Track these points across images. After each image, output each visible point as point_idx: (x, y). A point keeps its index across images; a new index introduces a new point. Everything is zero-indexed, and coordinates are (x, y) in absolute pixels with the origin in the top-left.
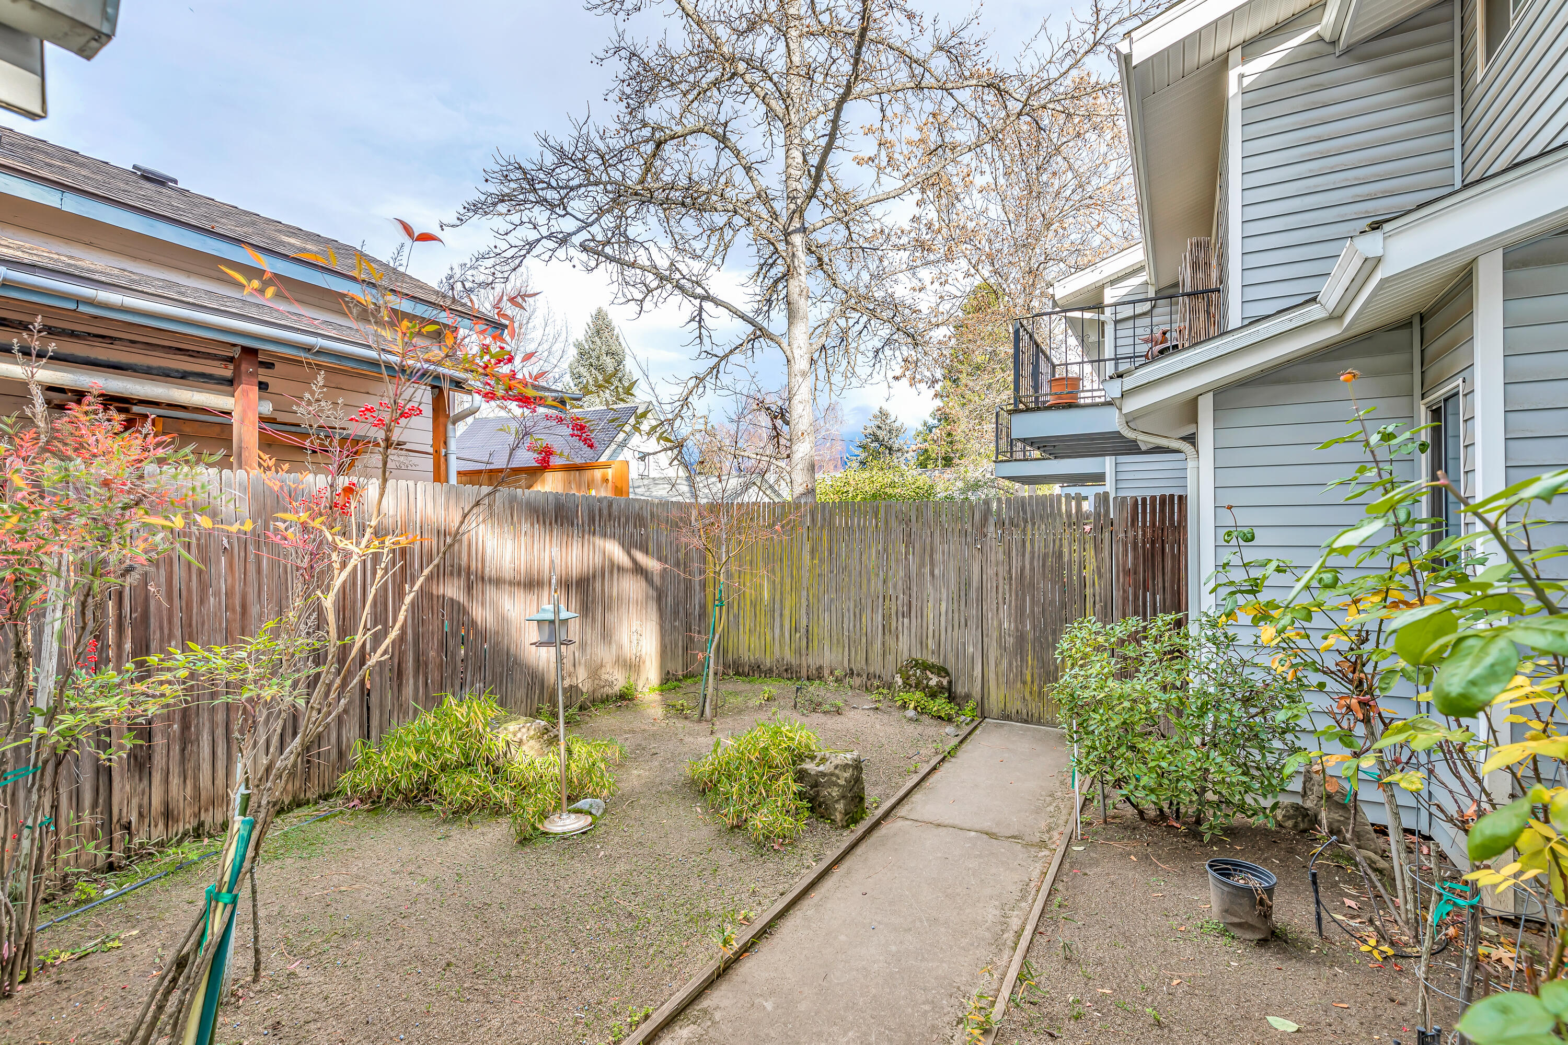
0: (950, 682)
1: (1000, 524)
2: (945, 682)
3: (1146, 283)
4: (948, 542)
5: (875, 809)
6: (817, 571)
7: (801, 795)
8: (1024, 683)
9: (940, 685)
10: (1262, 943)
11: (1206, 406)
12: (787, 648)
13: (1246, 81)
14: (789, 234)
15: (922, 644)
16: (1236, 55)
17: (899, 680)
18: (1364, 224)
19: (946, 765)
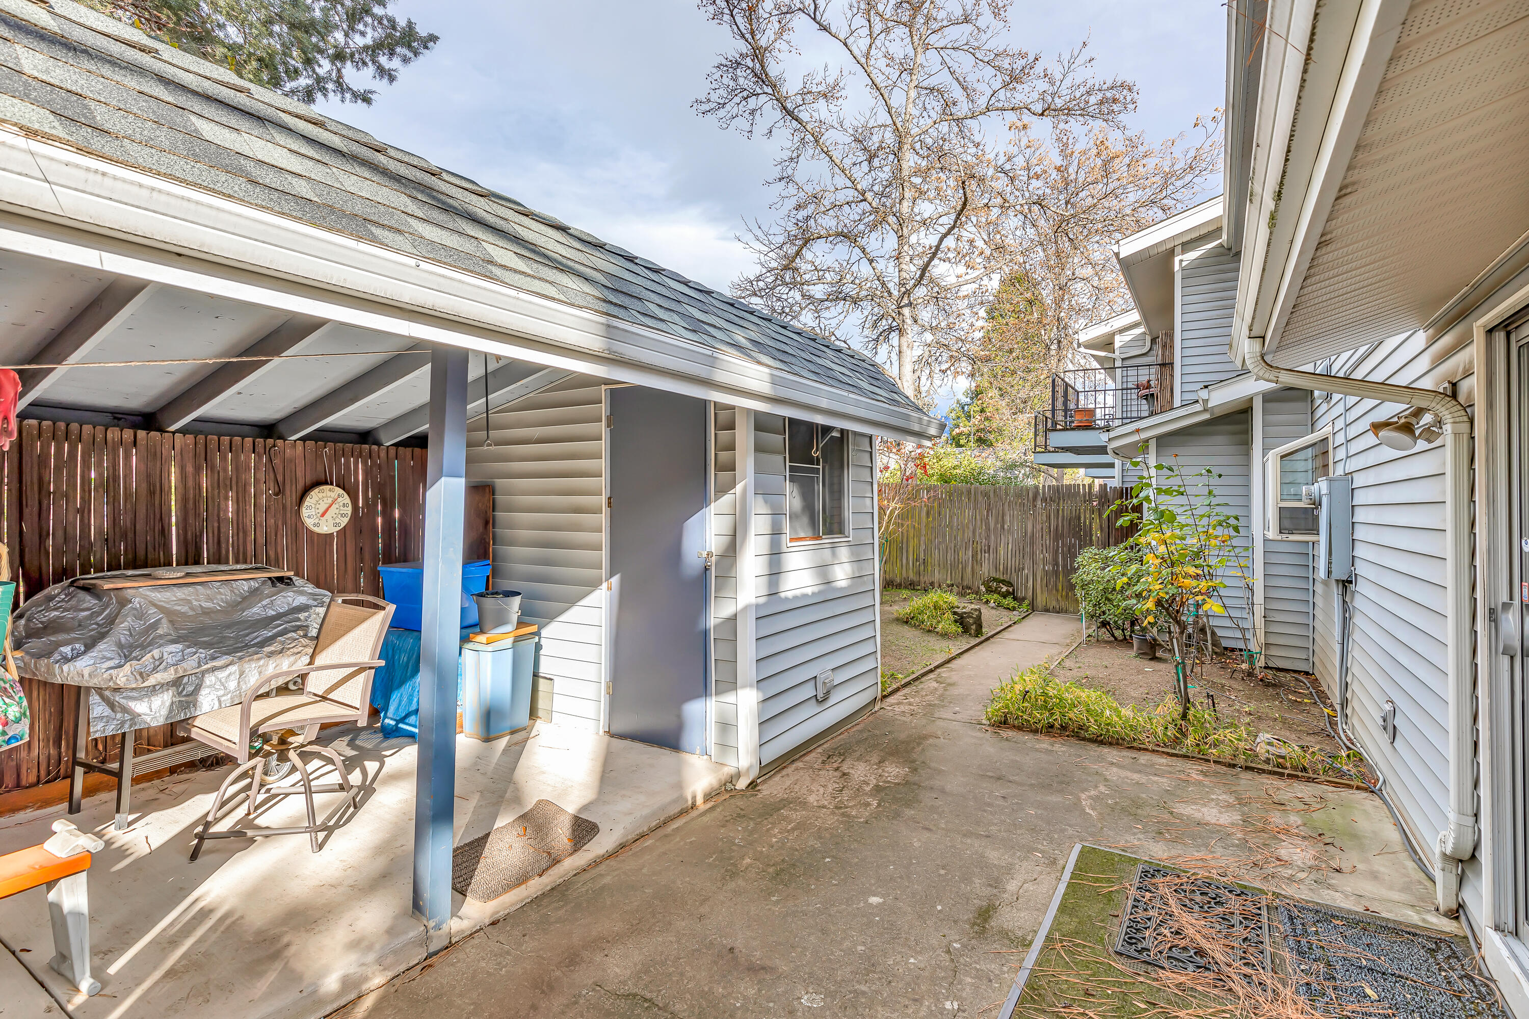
0: (1014, 590)
1: (1044, 500)
2: (1011, 590)
3: (1144, 333)
4: (1013, 509)
5: (987, 631)
6: (931, 525)
7: (956, 621)
8: (1057, 590)
9: (1007, 591)
10: (1151, 659)
11: (1153, 445)
12: (911, 571)
13: (1184, 264)
14: (901, 307)
15: (997, 569)
16: (1178, 249)
17: (983, 589)
18: (1202, 385)
19: (1016, 626)
